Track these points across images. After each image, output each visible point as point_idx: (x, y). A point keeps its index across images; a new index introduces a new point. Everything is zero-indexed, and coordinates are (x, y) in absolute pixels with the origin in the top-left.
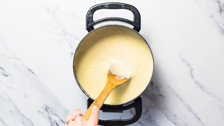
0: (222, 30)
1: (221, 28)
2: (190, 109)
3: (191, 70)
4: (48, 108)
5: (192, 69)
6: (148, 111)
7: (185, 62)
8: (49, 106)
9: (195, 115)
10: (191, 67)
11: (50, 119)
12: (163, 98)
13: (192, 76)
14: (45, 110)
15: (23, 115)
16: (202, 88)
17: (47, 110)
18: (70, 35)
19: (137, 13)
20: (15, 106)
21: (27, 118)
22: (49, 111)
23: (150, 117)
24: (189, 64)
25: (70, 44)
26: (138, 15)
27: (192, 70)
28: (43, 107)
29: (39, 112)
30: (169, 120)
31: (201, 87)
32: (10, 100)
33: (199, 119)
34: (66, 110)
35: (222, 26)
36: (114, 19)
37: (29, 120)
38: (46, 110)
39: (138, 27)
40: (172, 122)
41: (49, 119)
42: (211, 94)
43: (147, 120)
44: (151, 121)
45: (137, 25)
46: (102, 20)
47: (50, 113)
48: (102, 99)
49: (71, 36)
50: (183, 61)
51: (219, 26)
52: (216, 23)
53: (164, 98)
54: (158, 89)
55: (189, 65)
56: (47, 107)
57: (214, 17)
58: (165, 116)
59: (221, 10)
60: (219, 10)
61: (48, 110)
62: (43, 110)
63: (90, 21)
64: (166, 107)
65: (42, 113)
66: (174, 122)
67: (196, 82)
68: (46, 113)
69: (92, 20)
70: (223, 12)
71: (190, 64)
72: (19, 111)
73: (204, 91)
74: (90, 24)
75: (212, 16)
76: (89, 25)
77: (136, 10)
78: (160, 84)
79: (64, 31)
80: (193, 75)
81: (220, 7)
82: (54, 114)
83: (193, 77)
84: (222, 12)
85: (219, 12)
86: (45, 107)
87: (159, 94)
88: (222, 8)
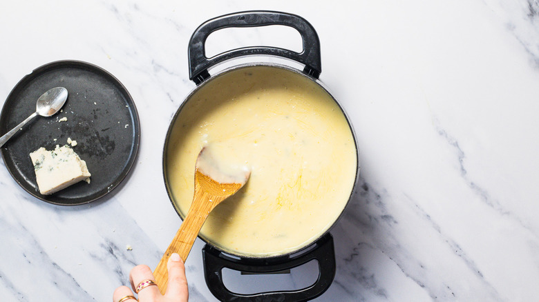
0: (535, 60)
1: (533, 55)
2: (457, 249)
3: (461, 157)
4: (116, 247)
5: (463, 153)
6: (357, 255)
7: (446, 136)
8: (117, 243)
9: (470, 264)
10: (460, 149)
11: (121, 272)
12: (392, 223)
13: (463, 169)
14: (107, 252)
15: (54, 264)
16: (486, 198)
17: (112, 253)
18: (167, 71)
19: (311, 32)
20: (36, 243)
21: (63, 271)
22: (117, 256)
23: (362, 269)
24: (454, 141)
25: (168, 94)
26: (313, 38)
27: (463, 157)
28: (102, 245)
29: (94, 257)
30: (408, 275)
31: (485, 196)
32: (24, 227)
33: (480, 274)
34: (158, 252)
35: (534, 49)
36: (256, 49)
37: (69, 275)
38: (111, 251)
39: (314, 65)
40: (414, 280)
41: (117, 274)
42: (508, 213)
43: (354, 275)
44: (364, 278)
45: (312, 60)
46: (226, 56)
47: (120, 258)
48: (186, 241)
49: (172, 73)
50: (441, 134)
51: (528, 51)
52: (521, 42)
53: (396, 222)
54: (380, 202)
55: (456, 145)
56: (112, 244)
57: (514, 27)
58: (397, 267)
59: (532, 13)
60: (528, 12)
61: (114, 252)
62: (102, 252)
63: (199, 59)
64: (399, 246)
65: (100, 260)
66: (418, 282)
67: (472, 184)
68: (110, 259)
69: (202, 55)
70: (536, 17)
71: (457, 143)
72: (46, 254)
73: (492, 206)
74: (198, 66)
75: (510, 27)
76: (196, 68)
77: (307, 27)
78: (385, 191)
79: (153, 62)
80: (465, 168)
81: (530, 6)
82: (130, 262)
83: (466, 172)
84: (534, 17)
85: (527, 17)
86: (107, 245)
87: (383, 214)
88: (534, 6)
